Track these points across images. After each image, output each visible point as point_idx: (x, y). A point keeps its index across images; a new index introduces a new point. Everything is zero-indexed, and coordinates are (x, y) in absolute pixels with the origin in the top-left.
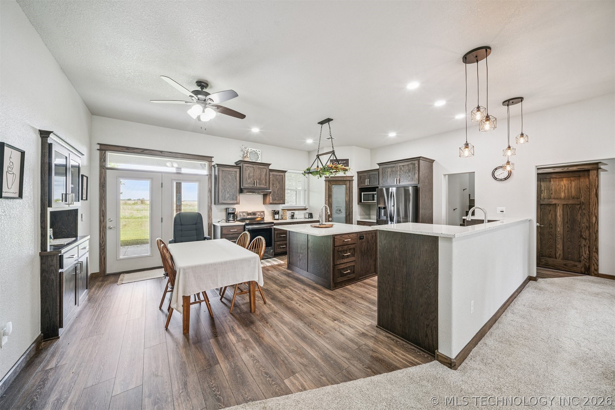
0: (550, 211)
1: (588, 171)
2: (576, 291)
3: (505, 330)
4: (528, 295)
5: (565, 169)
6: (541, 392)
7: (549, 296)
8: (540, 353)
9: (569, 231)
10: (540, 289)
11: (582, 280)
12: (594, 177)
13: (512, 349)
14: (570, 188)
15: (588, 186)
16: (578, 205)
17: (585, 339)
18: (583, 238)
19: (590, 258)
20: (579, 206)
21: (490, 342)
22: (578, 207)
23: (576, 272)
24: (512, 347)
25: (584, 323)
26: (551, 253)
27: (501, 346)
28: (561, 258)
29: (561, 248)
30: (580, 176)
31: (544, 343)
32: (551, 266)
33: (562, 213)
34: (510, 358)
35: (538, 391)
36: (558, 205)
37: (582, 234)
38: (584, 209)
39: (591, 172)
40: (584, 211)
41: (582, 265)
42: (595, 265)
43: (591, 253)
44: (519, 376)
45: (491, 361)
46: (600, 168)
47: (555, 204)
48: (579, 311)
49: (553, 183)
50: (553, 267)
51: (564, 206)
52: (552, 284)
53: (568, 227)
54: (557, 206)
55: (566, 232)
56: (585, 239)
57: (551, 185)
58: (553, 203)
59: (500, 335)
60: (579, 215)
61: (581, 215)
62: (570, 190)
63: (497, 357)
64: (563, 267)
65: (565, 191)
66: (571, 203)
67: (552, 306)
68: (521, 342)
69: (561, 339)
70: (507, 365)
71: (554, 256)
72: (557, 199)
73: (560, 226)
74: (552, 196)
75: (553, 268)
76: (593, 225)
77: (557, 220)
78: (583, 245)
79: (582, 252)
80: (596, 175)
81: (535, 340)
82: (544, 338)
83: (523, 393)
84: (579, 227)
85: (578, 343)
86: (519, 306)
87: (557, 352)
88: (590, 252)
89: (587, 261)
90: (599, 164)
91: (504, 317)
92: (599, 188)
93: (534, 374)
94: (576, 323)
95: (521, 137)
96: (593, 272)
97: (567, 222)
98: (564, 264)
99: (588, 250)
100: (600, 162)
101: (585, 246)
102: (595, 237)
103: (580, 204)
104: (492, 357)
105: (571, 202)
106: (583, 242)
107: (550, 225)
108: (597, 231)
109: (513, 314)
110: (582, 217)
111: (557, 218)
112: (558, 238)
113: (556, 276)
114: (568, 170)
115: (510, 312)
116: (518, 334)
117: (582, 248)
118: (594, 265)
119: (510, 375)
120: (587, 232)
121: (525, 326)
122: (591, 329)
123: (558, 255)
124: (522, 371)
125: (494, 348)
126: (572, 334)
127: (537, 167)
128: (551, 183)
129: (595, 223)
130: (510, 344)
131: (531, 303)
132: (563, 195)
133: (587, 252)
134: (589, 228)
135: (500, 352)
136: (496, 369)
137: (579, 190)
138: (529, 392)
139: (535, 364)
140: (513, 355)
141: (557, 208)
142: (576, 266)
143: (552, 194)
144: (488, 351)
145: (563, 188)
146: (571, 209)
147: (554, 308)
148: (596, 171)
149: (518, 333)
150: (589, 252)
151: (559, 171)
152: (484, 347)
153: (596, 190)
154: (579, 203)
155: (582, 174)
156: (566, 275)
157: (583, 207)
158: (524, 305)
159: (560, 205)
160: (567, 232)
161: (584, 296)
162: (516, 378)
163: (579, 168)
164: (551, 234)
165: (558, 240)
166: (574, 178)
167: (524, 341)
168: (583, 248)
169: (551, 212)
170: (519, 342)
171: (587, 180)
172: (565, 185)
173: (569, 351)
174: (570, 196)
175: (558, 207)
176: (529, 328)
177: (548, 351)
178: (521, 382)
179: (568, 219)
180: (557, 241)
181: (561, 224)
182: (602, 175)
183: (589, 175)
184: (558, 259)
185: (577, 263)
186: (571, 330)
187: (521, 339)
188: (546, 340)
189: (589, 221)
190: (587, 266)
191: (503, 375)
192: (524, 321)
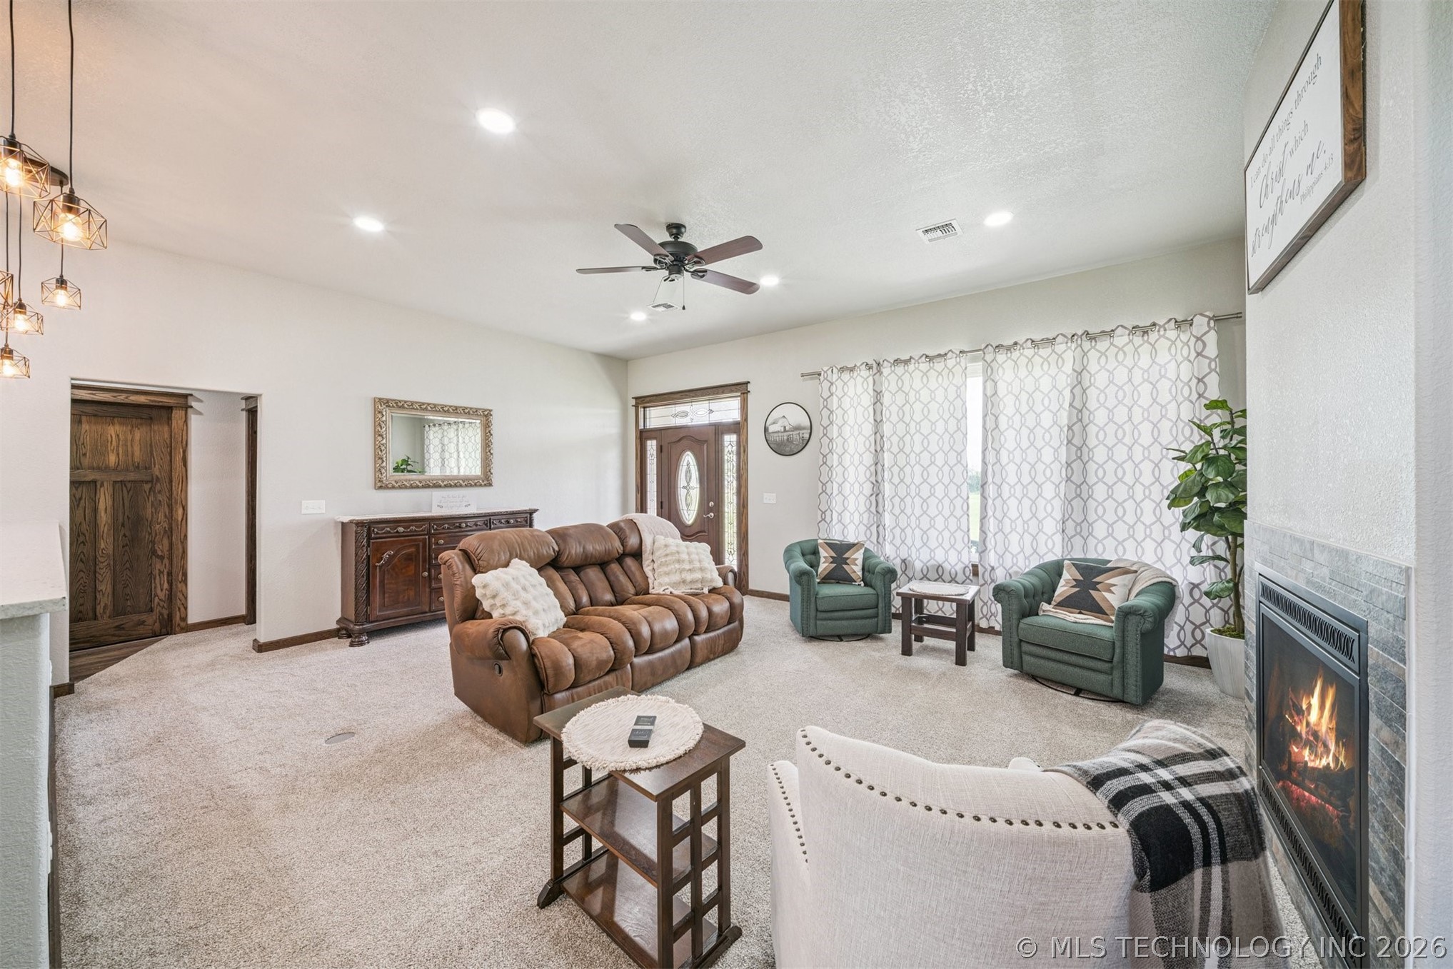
0: (80, 499)
1: (169, 409)
2: (175, 674)
3: (104, 857)
4: (83, 737)
5: (121, 398)
6: (292, 905)
7: (134, 712)
8: (225, 838)
9: (127, 545)
10: (103, 707)
11: (166, 649)
12: (181, 423)
13: (167, 882)
14: (129, 444)
15: (168, 442)
16: (147, 482)
17: (261, 753)
18: (158, 557)
19: (171, 597)
20: (149, 485)
21: (95, 920)
22: (147, 487)
23: (143, 636)
24: (164, 879)
25: (238, 728)
26: (81, 608)
27: (135, 901)
28: (108, 615)
29: (109, 589)
30: (151, 419)
31: (213, 813)
32: (84, 642)
33: (111, 503)
34: (182, 906)
35: (286, 909)
36: (102, 485)
37: (157, 548)
38: (160, 492)
39: (174, 412)
40: (160, 497)
41: (154, 617)
42: (182, 609)
43: (174, 586)
44: (234, 921)
45: (148, 959)
46: (191, 407)
47: (95, 482)
48: (213, 712)
49: (87, 427)
50: (88, 642)
51: (117, 486)
52: (116, 681)
53: (125, 535)
54: (98, 486)
55: (121, 548)
56: (162, 558)
57: (83, 431)
58: (87, 479)
59: (108, 880)
60: (149, 505)
61: (152, 505)
62: (130, 449)
63: (150, 935)
64: (114, 635)
65: (118, 450)
66: (132, 478)
67: (159, 729)
68: (171, 851)
69: (232, 783)
70: (191, 928)
71: (91, 615)
72: (99, 468)
73: (105, 535)
74: (86, 462)
75: (88, 645)
76: (177, 525)
77: (99, 522)
78: (157, 572)
79: (155, 588)
80: (184, 420)
81: (195, 821)
82: (205, 803)
83: (271, 944)
84: (150, 534)
85: (261, 768)
86: (85, 774)
87: (249, 810)
88: (172, 583)
89: (165, 605)
90: (189, 398)
91: (69, 829)
92: (189, 446)
93: (253, 887)
94: (227, 735)
95: (57, 287)
96: (179, 625)
97: (123, 525)
98: (117, 627)
99: (168, 582)
100: (191, 395)
101: (161, 572)
102: (181, 550)
103: (152, 481)
104: (140, 946)
105: (132, 476)
106: (158, 566)
107: (79, 536)
108: (186, 536)
109: (90, 803)
110: (156, 509)
111: (98, 518)
112: (101, 565)
113: (113, 660)
114: (127, 401)
115: (74, 805)
116: (146, 840)
117: (155, 579)
118: (179, 609)
119: (217, 940)
120: (166, 542)
121: (146, 808)
122: (255, 730)
123: (100, 609)
124: (229, 906)
125: (121, 924)
126: (240, 760)
127: (74, 382)
128: (83, 426)
129: (182, 519)
130: (153, 878)
131: (110, 750)
132: (112, 459)
133: (166, 586)
134: (169, 533)
135: (147, 918)
136: (175, 964)
137: (149, 449)
138: (277, 929)
139: (236, 868)
140: (182, 893)
141: (98, 491)
142: (143, 623)
143: (85, 455)
144: (115, 948)
145: (114, 443)
146: (131, 493)
147: (166, 730)
148: (184, 412)
149: (146, 838)
150: (170, 584)
151: (107, 400)
152: (91, 951)
153: (185, 452)
154: (149, 478)
155: (154, 413)
156: (126, 651)
157: (158, 487)
158: (98, 765)
159: (105, 484)
160: (123, 547)
161: (197, 678)
162: (232, 932)
163: (153, 401)
164: (81, 560)
165: (102, 572)
166: (139, 421)
167: (174, 844)
168: (158, 577)
169: (83, 501)
170: (165, 854)
171: (166, 429)
172: (118, 436)
173: (262, 792)
174: (130, 461)
175: (102, 489)
176: (158, 808)
177: (234, 822)
178: (249, 928)
179: (126, 517)
180: (97, 575)
181: (109, 530)
182: (195, 422)
183: (170, 419)
184: (100, 619)
185: (144, 617)
186: (231, 753)
187: (166, 844)
188: (212, 804)
189: (170, 517)
190: (166, 617)
191: (205, 957)
192: (132, 801)
